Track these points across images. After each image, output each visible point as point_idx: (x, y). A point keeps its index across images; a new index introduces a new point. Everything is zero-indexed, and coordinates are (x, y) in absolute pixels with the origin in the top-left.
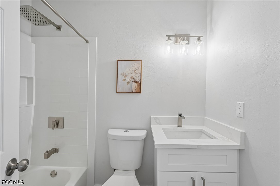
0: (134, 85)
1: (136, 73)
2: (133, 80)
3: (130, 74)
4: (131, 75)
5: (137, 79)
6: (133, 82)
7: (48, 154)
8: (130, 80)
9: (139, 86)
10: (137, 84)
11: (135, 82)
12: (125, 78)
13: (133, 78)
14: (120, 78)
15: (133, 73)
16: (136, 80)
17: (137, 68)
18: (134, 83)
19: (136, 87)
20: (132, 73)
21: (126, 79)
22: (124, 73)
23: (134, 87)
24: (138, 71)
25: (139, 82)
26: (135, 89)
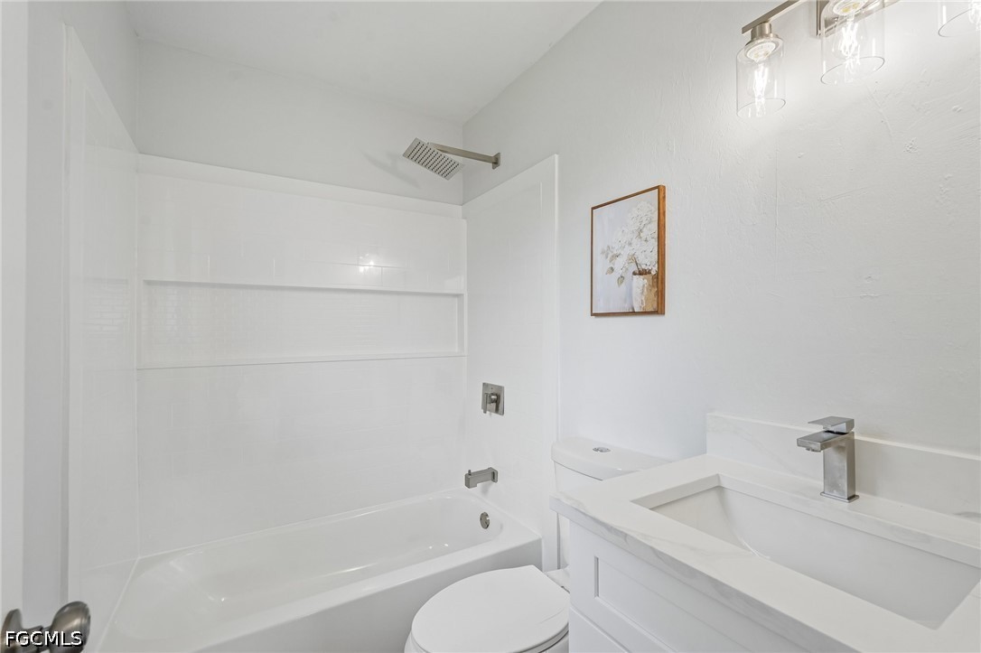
0: (640, 282)
1: (644, 238)
2: (635, 269)
3: (627, 246)
4: (627, 251)
5: (646, 261)
6: (634, 274)
7: (471, 479)
8: (627, 269)
9: (653, 286)
10: (646, 281)
11: (642, 273)
12: (611, 265)
13: (633, 259)
14: (601, 265)
15: (635, 241)
16: (644, 267)
17: (644, 219)
18: (637, 276)
19: (642, 293)
20: (630, 244)
21: (616, 267)
22: (609, 247)
23: (639, 291)
24: (650, 230)
25: (653, 273)
26: (639, 300)
